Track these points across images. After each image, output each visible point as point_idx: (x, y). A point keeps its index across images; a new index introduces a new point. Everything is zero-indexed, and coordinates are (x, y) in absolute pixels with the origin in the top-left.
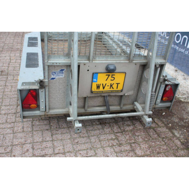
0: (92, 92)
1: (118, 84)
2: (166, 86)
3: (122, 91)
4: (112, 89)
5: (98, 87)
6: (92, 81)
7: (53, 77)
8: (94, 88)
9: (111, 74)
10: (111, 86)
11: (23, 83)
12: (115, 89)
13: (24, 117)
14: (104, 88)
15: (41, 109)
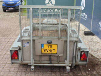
0: (42, 53)
1: (54, 50)
2: (82, 52)
3: (57, 53)
4: (51, 52)
5: (45, 51)
6: (42, 48)
7: (24, 45)
8: (43, 51)
9: (50, 45)
10: (51, 51)
11: (12, 47)
12: (53, 52)
13: (12, 63)
14: (47, 51)
15: (19, 60)
